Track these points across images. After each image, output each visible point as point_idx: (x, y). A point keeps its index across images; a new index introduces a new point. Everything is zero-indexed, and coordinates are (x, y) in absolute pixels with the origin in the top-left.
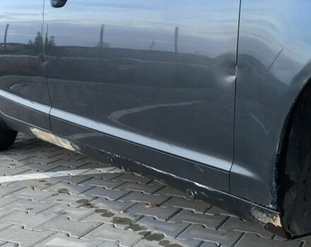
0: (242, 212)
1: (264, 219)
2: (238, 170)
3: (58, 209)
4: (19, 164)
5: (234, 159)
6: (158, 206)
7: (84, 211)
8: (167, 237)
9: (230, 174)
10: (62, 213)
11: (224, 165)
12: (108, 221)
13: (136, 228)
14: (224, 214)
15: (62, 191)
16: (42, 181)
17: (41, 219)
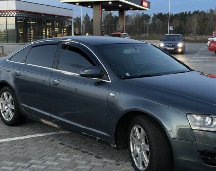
0: (108, 144)
1: (113, 146)
2: (107, 135)
3: (55, 146)
4: (31, 131)
5: (106, 133)
6: (85, 144)
7: (63, 146)
8: (89, 152)
9: (105, 136)
10: (56, 147)
11: (105, 134)
12: (71, 149)
13: (80, 150)
14: (105, 146)
15: (52, 140)
16: (44, 137)
17: (51, 149)
